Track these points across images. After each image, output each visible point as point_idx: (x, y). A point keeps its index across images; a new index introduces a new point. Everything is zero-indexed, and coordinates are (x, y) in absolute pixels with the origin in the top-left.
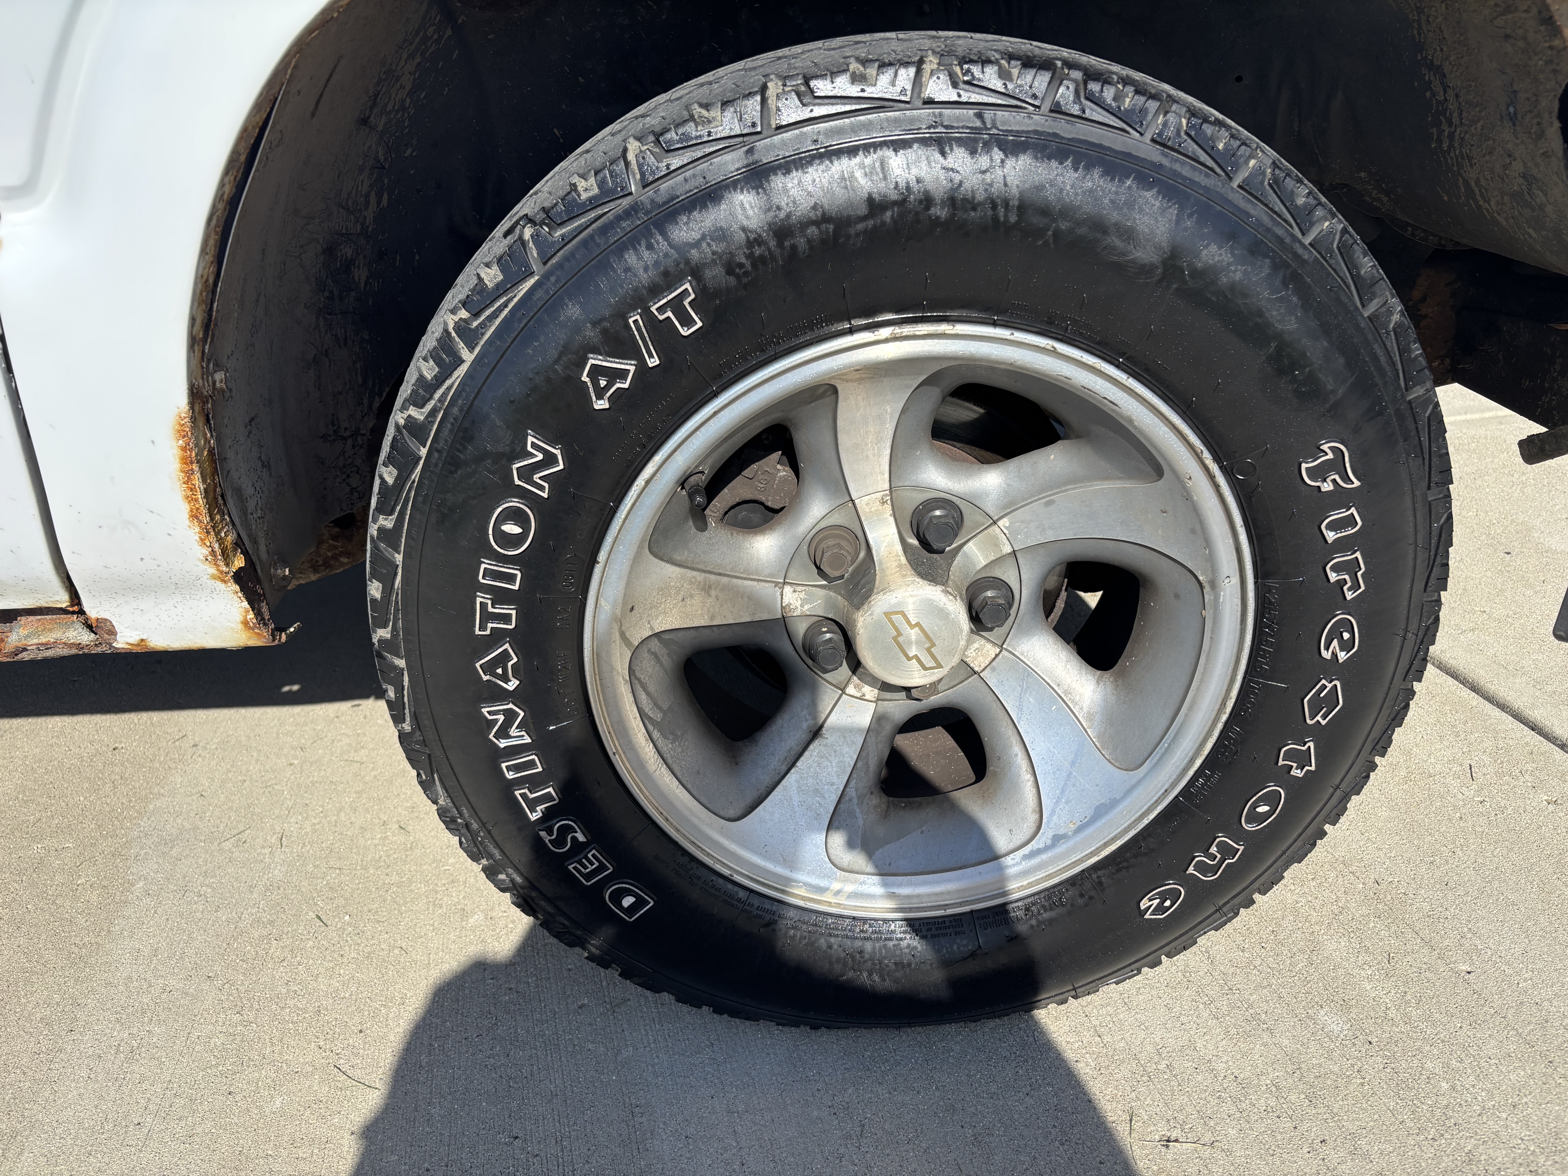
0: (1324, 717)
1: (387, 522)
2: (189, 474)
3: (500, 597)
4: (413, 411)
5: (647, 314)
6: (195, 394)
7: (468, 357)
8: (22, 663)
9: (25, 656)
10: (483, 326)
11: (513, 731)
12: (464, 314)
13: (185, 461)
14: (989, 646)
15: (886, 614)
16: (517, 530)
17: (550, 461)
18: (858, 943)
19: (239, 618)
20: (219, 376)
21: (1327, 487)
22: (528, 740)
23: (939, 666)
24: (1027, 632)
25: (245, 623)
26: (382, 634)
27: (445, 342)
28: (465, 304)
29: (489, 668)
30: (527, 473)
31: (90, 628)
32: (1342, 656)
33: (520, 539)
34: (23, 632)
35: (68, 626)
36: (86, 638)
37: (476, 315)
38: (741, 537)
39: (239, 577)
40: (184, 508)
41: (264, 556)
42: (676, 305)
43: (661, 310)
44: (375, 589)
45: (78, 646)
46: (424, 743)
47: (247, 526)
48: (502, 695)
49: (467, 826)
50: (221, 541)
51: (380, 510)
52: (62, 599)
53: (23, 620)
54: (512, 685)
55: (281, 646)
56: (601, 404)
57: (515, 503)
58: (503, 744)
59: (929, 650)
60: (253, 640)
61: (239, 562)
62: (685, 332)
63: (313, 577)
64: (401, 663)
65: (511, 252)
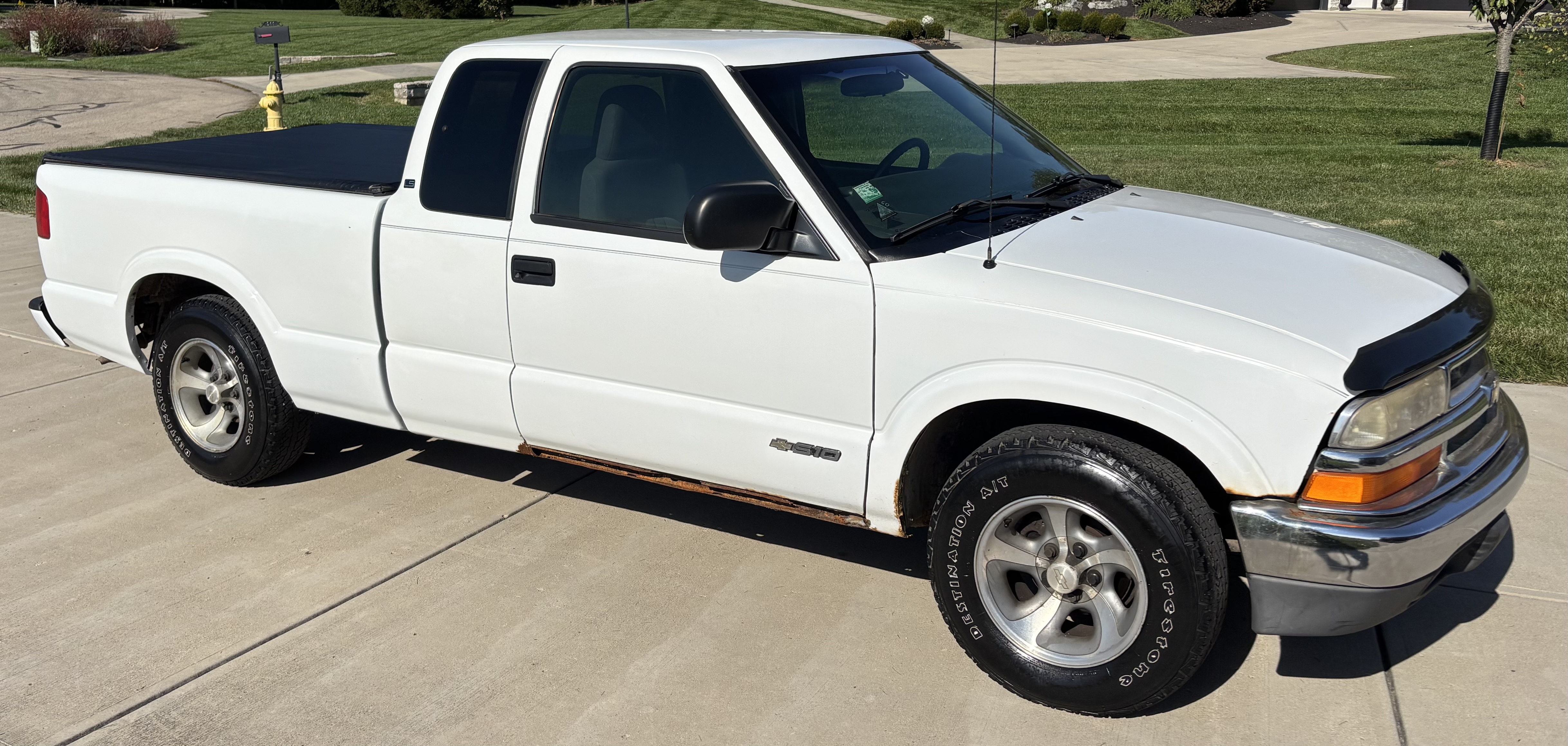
0: (1168, 630)
1: (936, 513)
2: (896, 492)
3: (956, 537)
4: (946, 489)
5: (996, 481)
6: (902, 476)
7: (959, 480)
8: (847, 526)
9: (849, 525)
10: (964, 474)
11: (954, 574)
12: (961, 471)
13: (896, 489)
14: (1094, 591)
15: (1054, 569)
16: (962, 522)
17: (971, 508)
18: (1038, 668)
19: (898, 528)
20: (907, 472)
21: (1160, 561)
22: (957, 577)
23: (1068, 589)
24: (1107, 590)
25: (899, 529)
26: (930, 540)
27: (955, 476)
28: (961, 469)
29: (951, 555)
30: (966, 509)
31: (864, 522)
32: (1171, 612)
33: (963, 524)
34: (850, 519)
35: (860, 520)
36: (863, 524)
37: (963, 472)
38: (1026, 540)
39: (901, 518)
40: (894, 499)
41: (908, 514)
42: (1002, 480)
43: (999, 481)
44: (930, 529)
45: (861, 526)
46: (934, 572)
47: (906, 506)
48: (953, 563)
49: (940, 599)
50: (899, 508)
51: (935, 510)
52: (862, 513)
53: (851, 516)
54: (955, 561)
55: (906, 539)
56: (984, 498)
57: (963, 516)
58: (951, 576)
59: (1065, 583)
60: (900, 536)
61: (902, 514)
62: (1004, 486)
63: (923, 526)
64: (932, 549)
65: (972, 460)
